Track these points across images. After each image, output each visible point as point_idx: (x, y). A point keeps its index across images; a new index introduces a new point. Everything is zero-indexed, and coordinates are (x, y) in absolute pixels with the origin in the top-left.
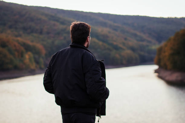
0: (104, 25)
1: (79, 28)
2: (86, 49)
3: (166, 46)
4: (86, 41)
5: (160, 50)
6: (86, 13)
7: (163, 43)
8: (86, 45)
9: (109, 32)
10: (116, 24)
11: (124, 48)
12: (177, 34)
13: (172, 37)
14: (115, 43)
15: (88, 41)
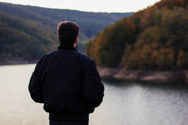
0: (34, 18)
1: (68, 28)
2: (75, 49)
3: (95, 41)
4: (75, 41)
5: (90, 45)
6: (15, 5)
7: (93, 38)
8: (75, 46)
9: (39, 26)
10: (45, 18)
11: (53, 42)
12: (107, 30)
13: (102, 32)
14: (44, 37)
15: (76, 42)
